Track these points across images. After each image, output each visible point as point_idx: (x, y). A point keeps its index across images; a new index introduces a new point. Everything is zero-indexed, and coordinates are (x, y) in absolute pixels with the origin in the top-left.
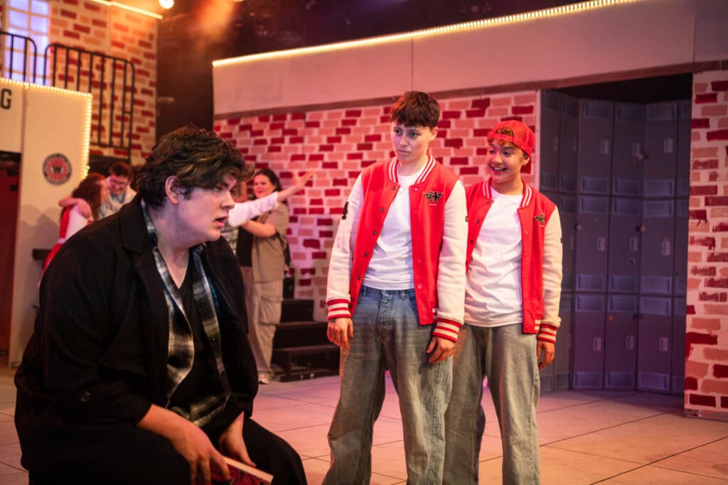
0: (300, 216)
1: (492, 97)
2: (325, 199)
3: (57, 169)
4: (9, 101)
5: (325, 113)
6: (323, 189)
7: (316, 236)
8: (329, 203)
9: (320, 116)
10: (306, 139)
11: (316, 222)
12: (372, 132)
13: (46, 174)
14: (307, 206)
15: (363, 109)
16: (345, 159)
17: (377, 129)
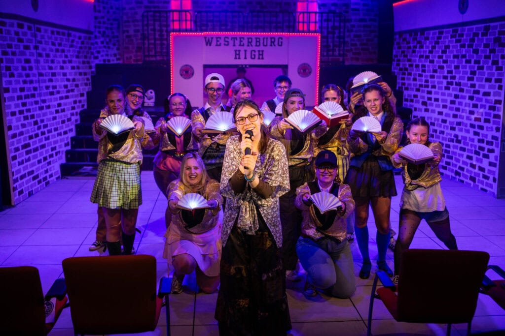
0: (421, 89)
1: (492, 24)
2: (430, 80)
3: (304, 70)
4: (282, 42)
5: (431, 32)
6: (429, 74)
7: (426, 100)
8: (431, 82)
9: (429, 34)
10: (424, 47)
11: (426, 92)
12: (447, 44)
13: (299, 73)
14: (423, 83)
15: (444, 30)
16: (437, 59)
17: (449, 41)
